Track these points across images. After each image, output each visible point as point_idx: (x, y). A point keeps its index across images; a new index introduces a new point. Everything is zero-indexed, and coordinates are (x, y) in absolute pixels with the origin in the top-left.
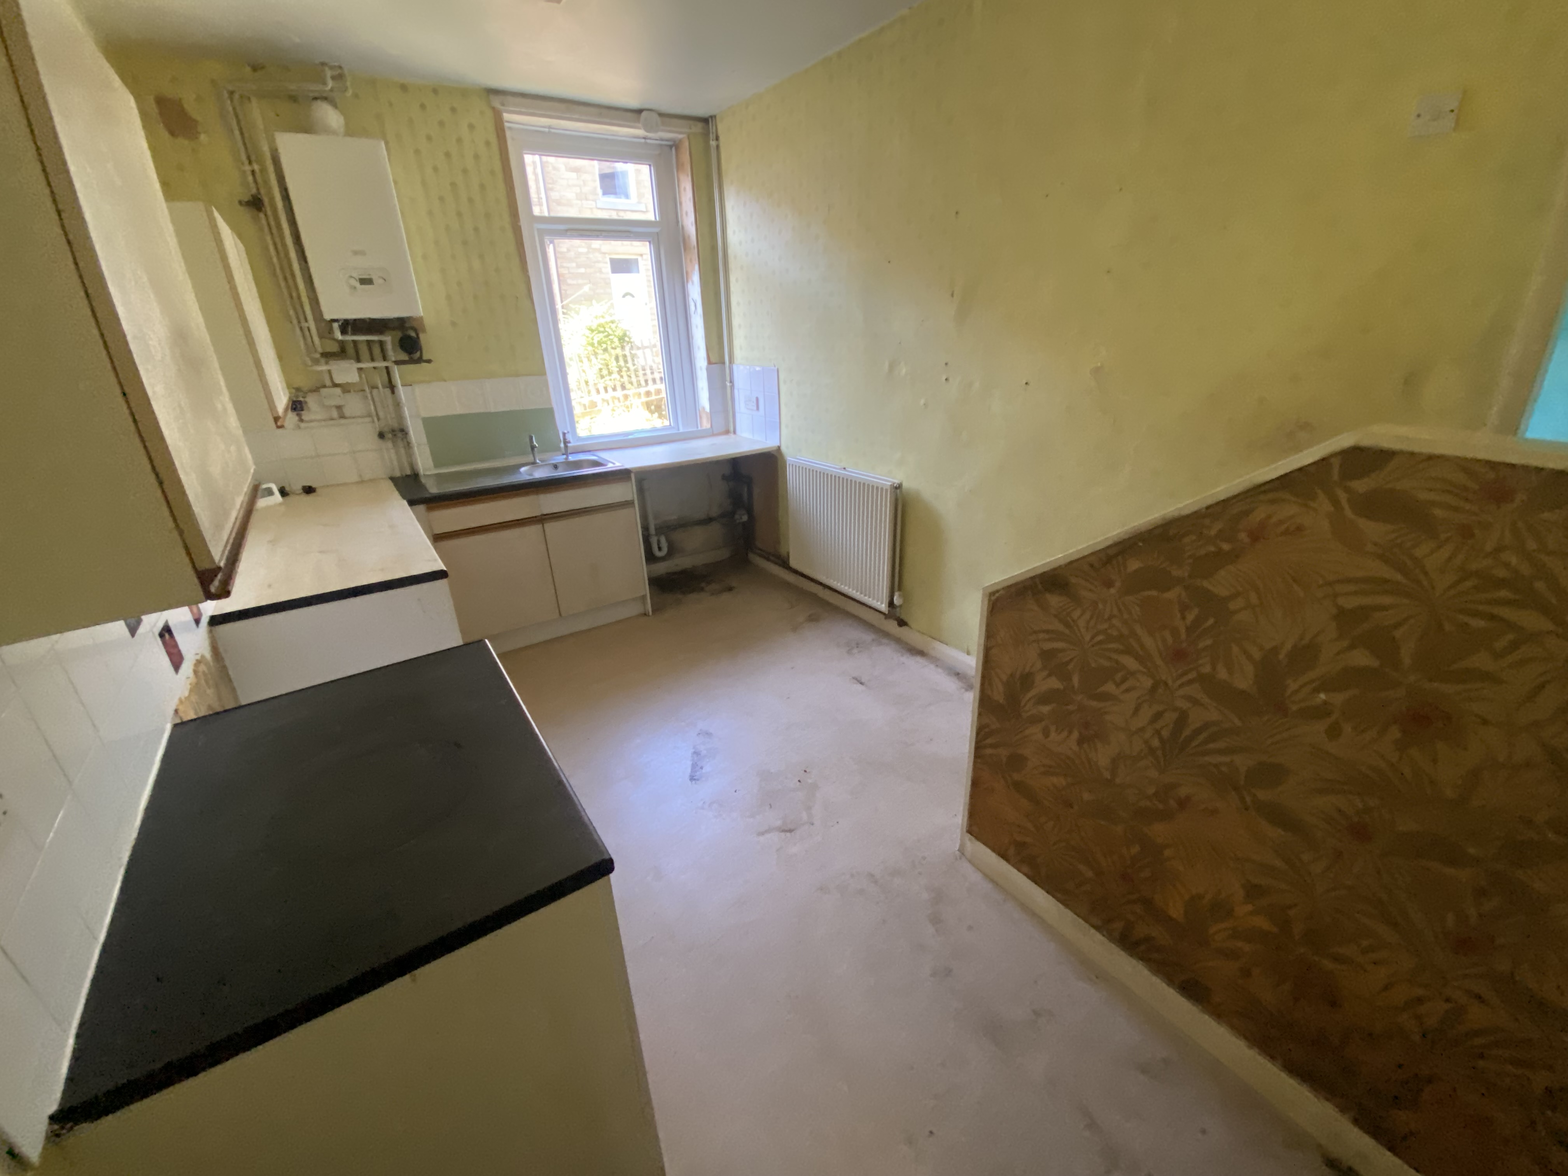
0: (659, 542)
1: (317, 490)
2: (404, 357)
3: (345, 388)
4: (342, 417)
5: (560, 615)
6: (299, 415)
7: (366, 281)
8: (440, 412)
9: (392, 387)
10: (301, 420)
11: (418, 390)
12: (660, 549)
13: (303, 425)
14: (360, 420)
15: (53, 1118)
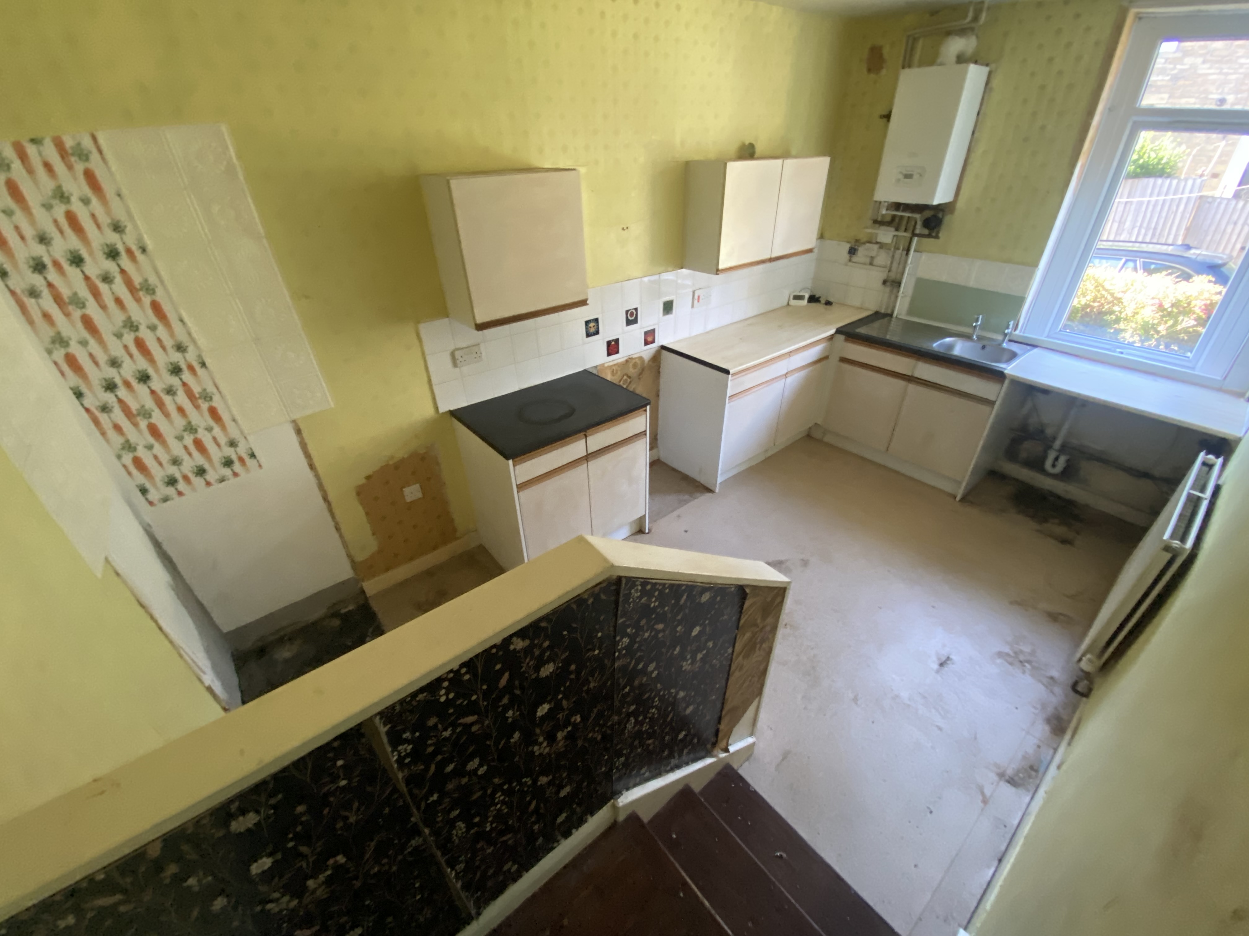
0: (1056, 459)
1: (833, 304)
2: (926, 232)
3: (882, 246)
4: (871, 264)
5: (887, 450)
6: (850, 257)
7: (908, 176)
8: (926, 276)
9: (908, 250)
10: (850, 261)
11: (924, 257)
12: (1054, 466)
13: (850, 264)
14: (879, 268)
15: (450, 411)
